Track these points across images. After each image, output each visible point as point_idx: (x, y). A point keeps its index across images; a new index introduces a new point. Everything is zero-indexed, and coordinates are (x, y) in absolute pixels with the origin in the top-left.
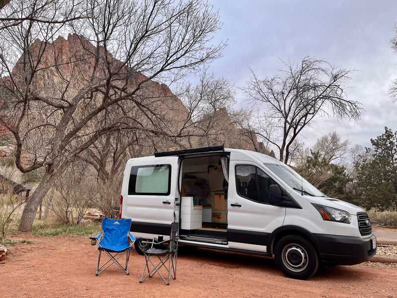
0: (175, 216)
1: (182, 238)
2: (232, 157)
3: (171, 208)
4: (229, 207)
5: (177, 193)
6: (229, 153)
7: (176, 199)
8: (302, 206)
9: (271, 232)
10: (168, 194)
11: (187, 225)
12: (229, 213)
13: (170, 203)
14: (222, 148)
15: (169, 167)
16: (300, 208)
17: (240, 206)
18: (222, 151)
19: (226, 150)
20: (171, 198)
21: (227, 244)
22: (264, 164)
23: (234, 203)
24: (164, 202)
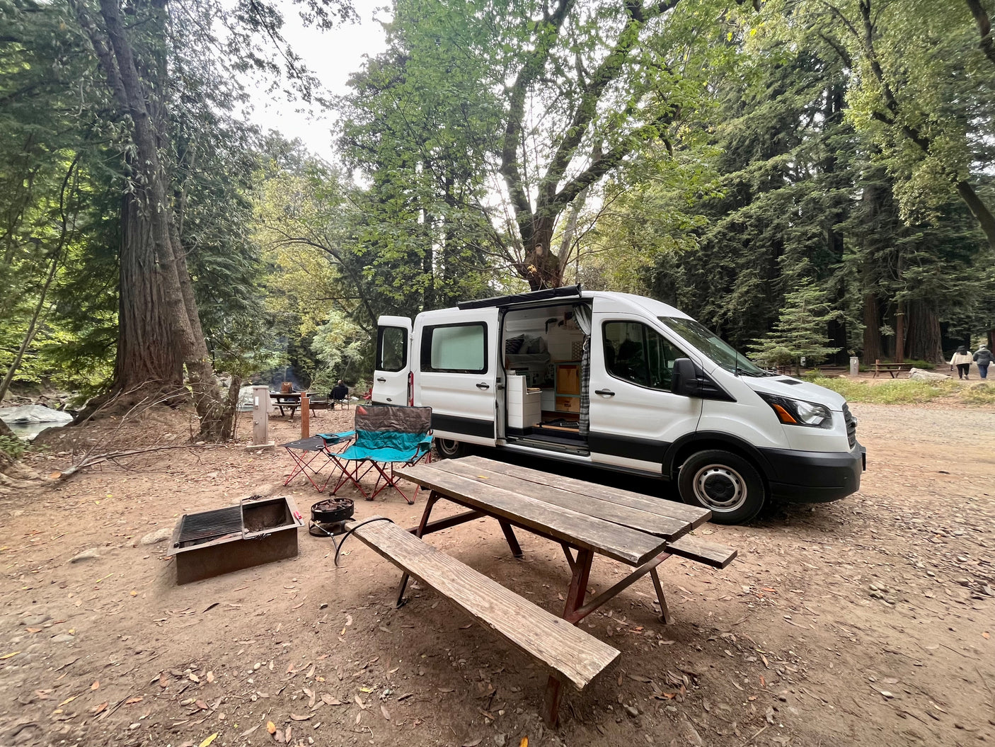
0: (497, 406)
1: (509, 441)
2: (595, 307)
3: (489, 395)
4: (592, 394)
5: (500, 369)
6: (590, 300)
7: (498, 380)
8: (735, 396)
9: (671, 440)
10: (484, 371)
11: (517, 421)
12: (592, 406)
13: (488, 387)
14: (576, 290)
15: (483, 326)
16: (734, 400)
17: (613, 394)
18: (578, 296)
19: (585, 294)
20: (490, 378)
21: (589, 455)
22: (659, 318)
23: (600, 389)
24: (478, 385)
